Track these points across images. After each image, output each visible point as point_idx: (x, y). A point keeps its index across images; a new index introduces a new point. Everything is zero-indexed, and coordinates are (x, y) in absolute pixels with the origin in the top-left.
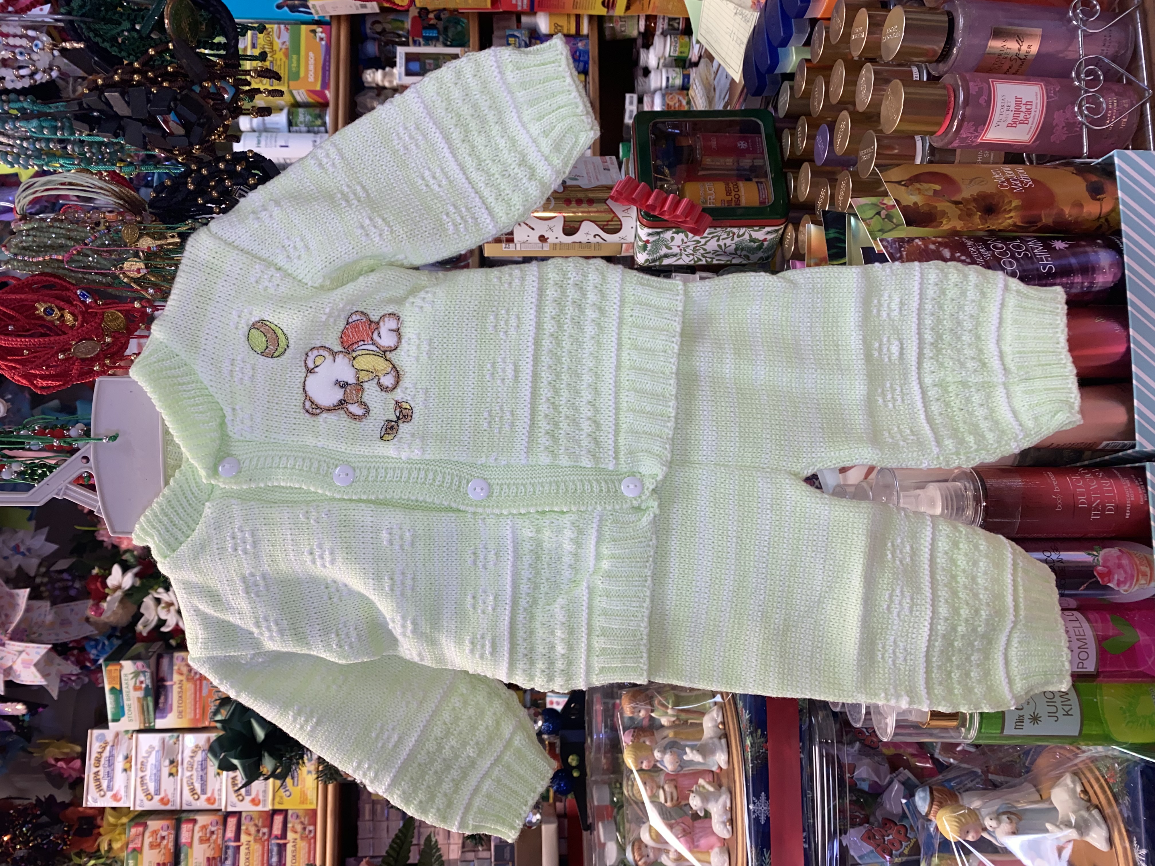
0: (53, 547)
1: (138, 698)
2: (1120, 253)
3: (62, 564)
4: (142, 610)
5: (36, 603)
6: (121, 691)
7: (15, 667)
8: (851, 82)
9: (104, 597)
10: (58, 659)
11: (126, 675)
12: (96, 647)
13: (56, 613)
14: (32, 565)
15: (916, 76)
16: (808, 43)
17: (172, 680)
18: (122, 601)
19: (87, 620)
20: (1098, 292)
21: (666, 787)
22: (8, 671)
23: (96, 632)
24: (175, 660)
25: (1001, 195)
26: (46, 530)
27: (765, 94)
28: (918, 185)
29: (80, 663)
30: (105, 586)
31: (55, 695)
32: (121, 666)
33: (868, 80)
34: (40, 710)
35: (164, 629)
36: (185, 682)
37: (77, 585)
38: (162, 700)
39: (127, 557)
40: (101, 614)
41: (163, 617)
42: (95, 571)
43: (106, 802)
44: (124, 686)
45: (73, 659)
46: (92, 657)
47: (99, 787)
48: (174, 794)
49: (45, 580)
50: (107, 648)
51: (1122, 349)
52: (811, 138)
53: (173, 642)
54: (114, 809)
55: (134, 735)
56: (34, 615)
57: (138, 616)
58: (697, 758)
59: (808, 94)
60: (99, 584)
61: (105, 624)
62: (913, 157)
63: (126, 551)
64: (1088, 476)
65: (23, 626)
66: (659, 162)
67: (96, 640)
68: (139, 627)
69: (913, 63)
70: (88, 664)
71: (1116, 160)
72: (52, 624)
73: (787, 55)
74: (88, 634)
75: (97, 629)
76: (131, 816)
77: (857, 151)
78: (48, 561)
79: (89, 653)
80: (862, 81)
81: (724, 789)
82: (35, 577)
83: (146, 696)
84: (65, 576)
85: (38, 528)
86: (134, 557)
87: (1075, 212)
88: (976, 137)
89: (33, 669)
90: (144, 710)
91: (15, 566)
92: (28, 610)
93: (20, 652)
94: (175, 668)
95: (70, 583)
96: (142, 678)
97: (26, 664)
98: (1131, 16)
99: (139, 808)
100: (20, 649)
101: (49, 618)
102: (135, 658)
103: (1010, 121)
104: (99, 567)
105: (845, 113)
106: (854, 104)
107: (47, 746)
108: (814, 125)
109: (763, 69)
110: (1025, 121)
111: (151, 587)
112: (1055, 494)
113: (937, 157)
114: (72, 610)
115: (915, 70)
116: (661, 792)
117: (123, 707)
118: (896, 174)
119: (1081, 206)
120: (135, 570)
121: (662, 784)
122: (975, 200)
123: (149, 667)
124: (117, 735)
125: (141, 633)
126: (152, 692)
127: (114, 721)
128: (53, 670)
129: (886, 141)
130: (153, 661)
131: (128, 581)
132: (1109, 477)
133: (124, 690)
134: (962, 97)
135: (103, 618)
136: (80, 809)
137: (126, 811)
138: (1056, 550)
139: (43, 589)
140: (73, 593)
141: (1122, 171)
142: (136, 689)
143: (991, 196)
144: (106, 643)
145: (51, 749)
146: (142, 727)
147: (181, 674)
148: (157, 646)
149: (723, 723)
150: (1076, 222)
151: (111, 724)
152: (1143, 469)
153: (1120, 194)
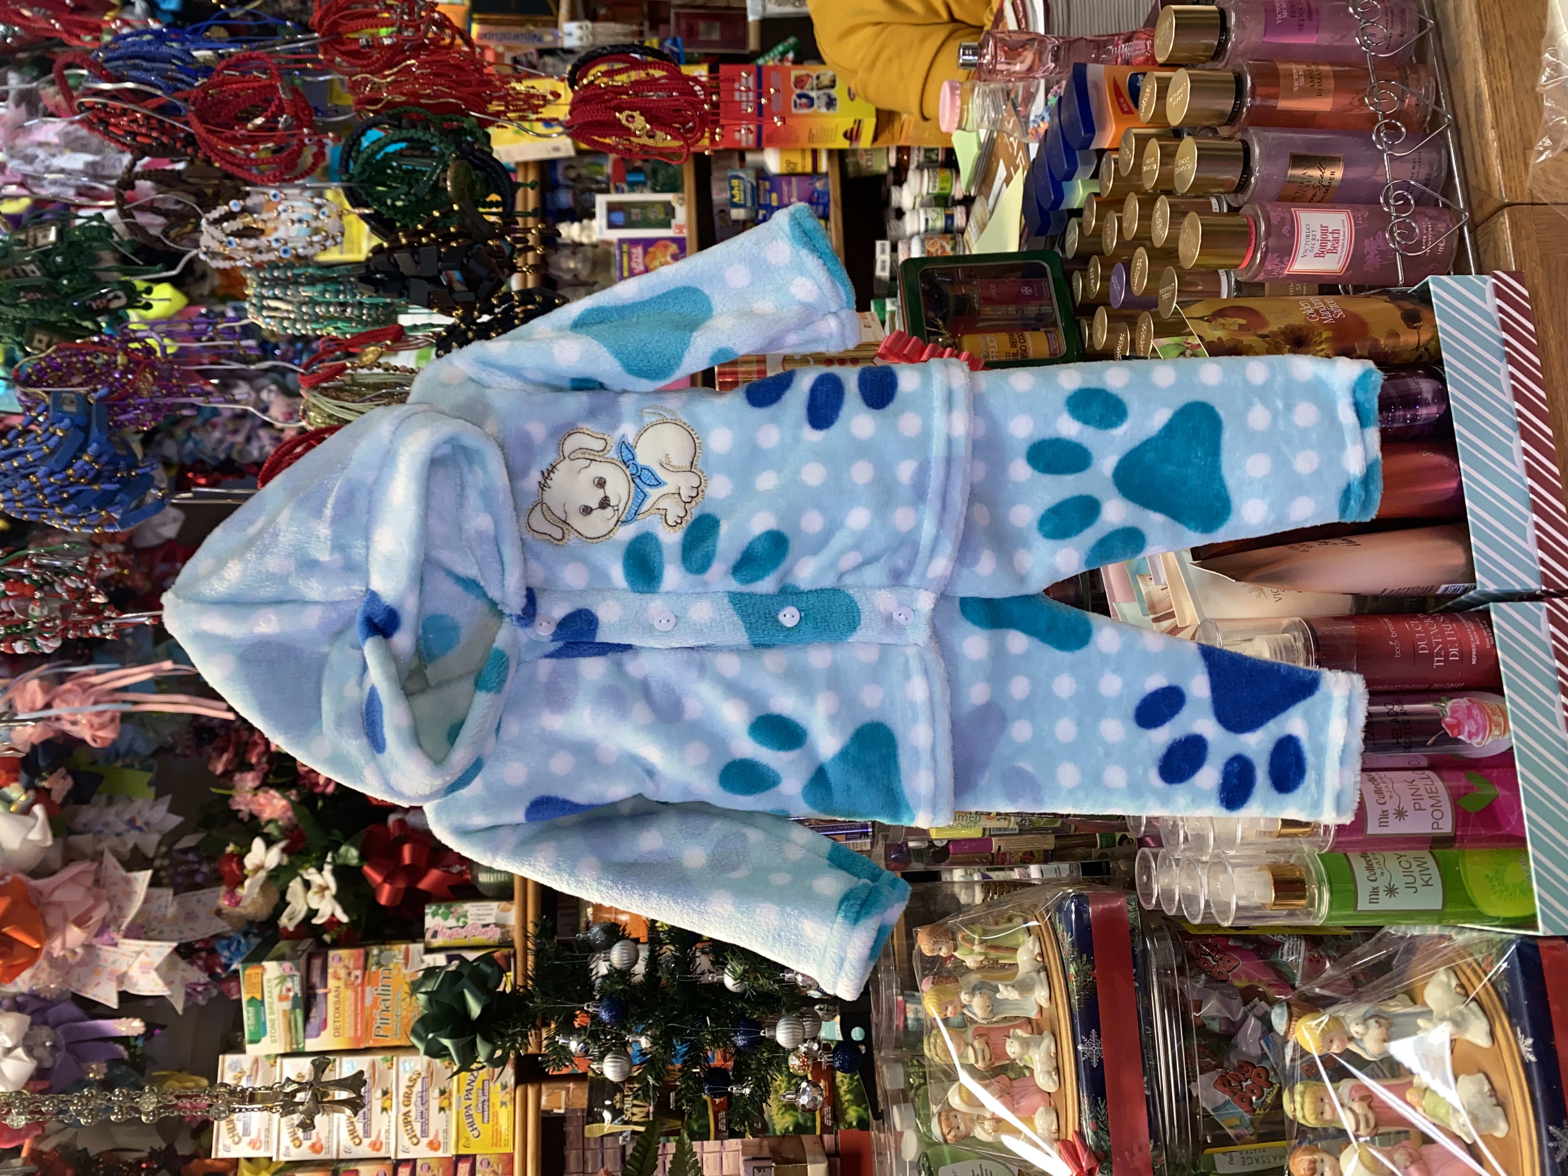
0: (177, 820)
1: (284, 1011)
2: (1444, 382)
3: (189, 841)
4: (289, 898)
5: (157, 891)
6: (262, 1002)
7: (131, 973)
8: (1146, 215)
9: (241, 883)
10: (182, 964)
11: (269, 981)
12: (228, 947)
13: (179, 904)
14: (150, 843)
15: (1215, 207)
16: (1095, 175)
17: (326, 986)
18: (264, 887)
19: (219, 912)
20: (1424, 425)
21: (976, 1044)
22: (122, 978)
23: (229, 928)
24: (330, 960)
25: (1312, 328)
26: (168, 799)
27: (1049, 234)
28: (1222, 321)
29: (209, 970)
30: (242, 866)
31: (179, 1008)
32: (263, 968)
33: (1164, 213)
34: (157, 1032)
35: (316, 921)
36: (342, 989)
37: (205, 868)
38: (313, 1014)
39: (271, 829)
40: (237, 903)
41: (314, 906)
42: (230, 848)
43: (241, 1151)
44: (266, 995)
45: (200, 963)
46: (223, 960)
47: (232, 1130)
48: (329, 1138)
49: (166, 862)
50: (243, 948)
51: (1454, 485)
52: (1105, 279)
53: (327, 938)
54: (249, 1160)
55: (279, 1060)
56: (153, 907)
57: (283, 904)
58: (1013, 995)
59: (1098, 231)
60: (234, 865)
61: (241, 917)
62: (1218, 293)
63: (269, 822)
64: (1428, 621)
65: (139, 921)
66: (931, 314)
67: (229, 938)
68: (284, 921)
69: (1212, 195)
70: (219, 970)
71: (1431, 287)
72: (175, 917)
73: (1073, 189)
74: (219, 931)
75: (230, 924)
76: (273, 1169)
77: (1157, 291)
78: (171, 838)
79: (219, 956)
80: (1157, 214)
81: (1046, 1033)
82: (152, 860)
83: (294, 1007)
84: (191, 857)
85: (158, 795)
86: (279, 828)
87: (1391, 342)
88: (1283, 269)
89: (154, 975)
90: (290, 1027)
91: (130, 845)
92: (146, 900)
93: (138, 953)
94: (330, 971)
95: (196, 866)
96: (289, 984)
97: (145, 969)
98: (1443, 135)
99: (283, 1159)
100: (138, 949)
101: (171, 911)
102: (280, 958)
103: (1316, 250)
104: (236, 844)
105: (1141, 250)
106: (1150, 239)
107: (165, 1079)
108: (1108, 265)
109: (1046, 206)
110: (1334, 250)
111: (301, 867)
112: (1393, 640)
113: (1245, 291)
114: (199, 901)
115: (1214, 201)
116: (970, 1050)
117: (264, 1023)
118: (1198, 310)
119: (1397, 335)
120: (282, 844)
121: (970, 1040)
122: (1283, 333)
123: (298, 969)
124: (256, 1061)
125: (285, 928)
126: (301, 1003)
127: (252, 1042)
128: (178, 976)
129: (1188, 278)
130: (303, 961)
131: (273, 857)
132: (1451, 622)
133: (266, 1000)
134: (1263, 228)
135: (239, 910)
136: (208, 1161)
137: (265, 1163)
138: (1400, 703)
139: (163, 874)
140: (199, 878)
141: (1438, 297)
142: (282, 998)
143: (1300, 329)
144: (243, 941)
145: (171, 1082)
146: (288, 1050)
147: (339, 979)
148: (307, 944)
149: (1041, 954)
150: (1393, 353)
151: (249, 1047)
152: (1487, 612)
153: (1438, 321)
